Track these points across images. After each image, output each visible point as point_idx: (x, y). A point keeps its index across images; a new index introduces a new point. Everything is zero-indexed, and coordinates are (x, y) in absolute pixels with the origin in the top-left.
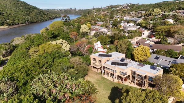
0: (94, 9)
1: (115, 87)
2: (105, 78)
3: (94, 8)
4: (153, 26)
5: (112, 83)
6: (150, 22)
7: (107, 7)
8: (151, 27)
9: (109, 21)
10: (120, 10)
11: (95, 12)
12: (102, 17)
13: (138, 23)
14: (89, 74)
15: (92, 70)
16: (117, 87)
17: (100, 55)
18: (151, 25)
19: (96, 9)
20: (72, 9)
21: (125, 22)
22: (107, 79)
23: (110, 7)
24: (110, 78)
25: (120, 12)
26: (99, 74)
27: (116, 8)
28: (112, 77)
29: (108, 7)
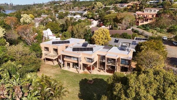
0: (34, 5)
1: (82, 79)
2: (66, 71)
3: (35, 3)
4: (99, 16)
5: (77, 75)
6: (96, 13)
7: (49, 2)
8: (97, 17)
9: (54, 14)
10: (63, 5)
11: (37, 8)
12: (46, 11)
13: (84, 14)
14: (42, 69)
15: (44, 64)
16: (85, 79)
17: (53, 43)
18: (98, 16)
19: (37, 4)
20: (7, 4)
21: (71, 15)
22: (69, 72)
23: (53, 2)
24: (72, 70)
25: (63, 7)
26: (56, 66)
27: (59, 4)
28: (75, 67)
29: (51, 2)
